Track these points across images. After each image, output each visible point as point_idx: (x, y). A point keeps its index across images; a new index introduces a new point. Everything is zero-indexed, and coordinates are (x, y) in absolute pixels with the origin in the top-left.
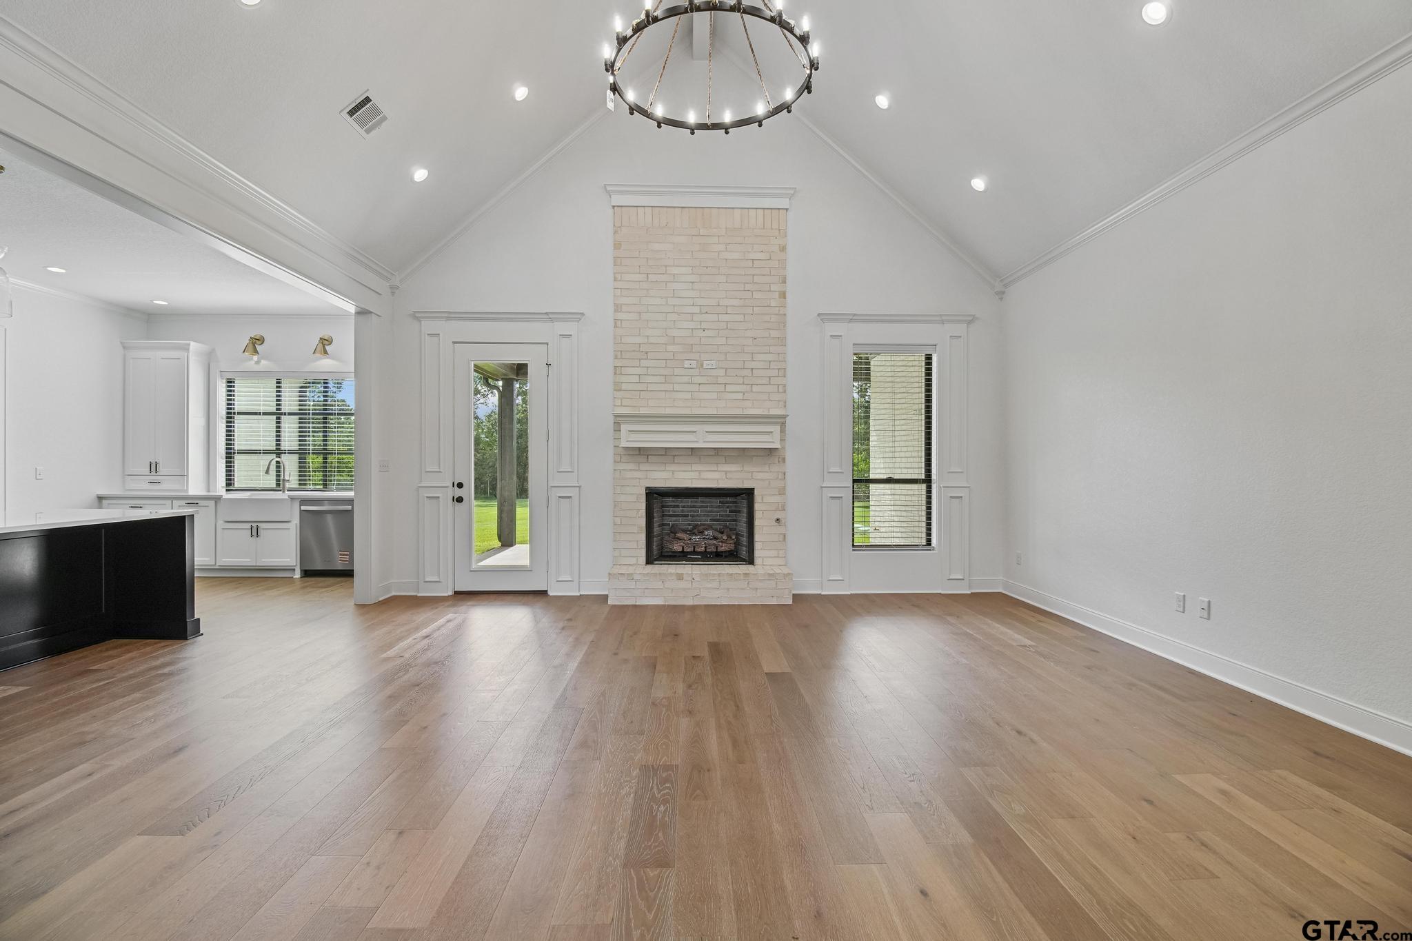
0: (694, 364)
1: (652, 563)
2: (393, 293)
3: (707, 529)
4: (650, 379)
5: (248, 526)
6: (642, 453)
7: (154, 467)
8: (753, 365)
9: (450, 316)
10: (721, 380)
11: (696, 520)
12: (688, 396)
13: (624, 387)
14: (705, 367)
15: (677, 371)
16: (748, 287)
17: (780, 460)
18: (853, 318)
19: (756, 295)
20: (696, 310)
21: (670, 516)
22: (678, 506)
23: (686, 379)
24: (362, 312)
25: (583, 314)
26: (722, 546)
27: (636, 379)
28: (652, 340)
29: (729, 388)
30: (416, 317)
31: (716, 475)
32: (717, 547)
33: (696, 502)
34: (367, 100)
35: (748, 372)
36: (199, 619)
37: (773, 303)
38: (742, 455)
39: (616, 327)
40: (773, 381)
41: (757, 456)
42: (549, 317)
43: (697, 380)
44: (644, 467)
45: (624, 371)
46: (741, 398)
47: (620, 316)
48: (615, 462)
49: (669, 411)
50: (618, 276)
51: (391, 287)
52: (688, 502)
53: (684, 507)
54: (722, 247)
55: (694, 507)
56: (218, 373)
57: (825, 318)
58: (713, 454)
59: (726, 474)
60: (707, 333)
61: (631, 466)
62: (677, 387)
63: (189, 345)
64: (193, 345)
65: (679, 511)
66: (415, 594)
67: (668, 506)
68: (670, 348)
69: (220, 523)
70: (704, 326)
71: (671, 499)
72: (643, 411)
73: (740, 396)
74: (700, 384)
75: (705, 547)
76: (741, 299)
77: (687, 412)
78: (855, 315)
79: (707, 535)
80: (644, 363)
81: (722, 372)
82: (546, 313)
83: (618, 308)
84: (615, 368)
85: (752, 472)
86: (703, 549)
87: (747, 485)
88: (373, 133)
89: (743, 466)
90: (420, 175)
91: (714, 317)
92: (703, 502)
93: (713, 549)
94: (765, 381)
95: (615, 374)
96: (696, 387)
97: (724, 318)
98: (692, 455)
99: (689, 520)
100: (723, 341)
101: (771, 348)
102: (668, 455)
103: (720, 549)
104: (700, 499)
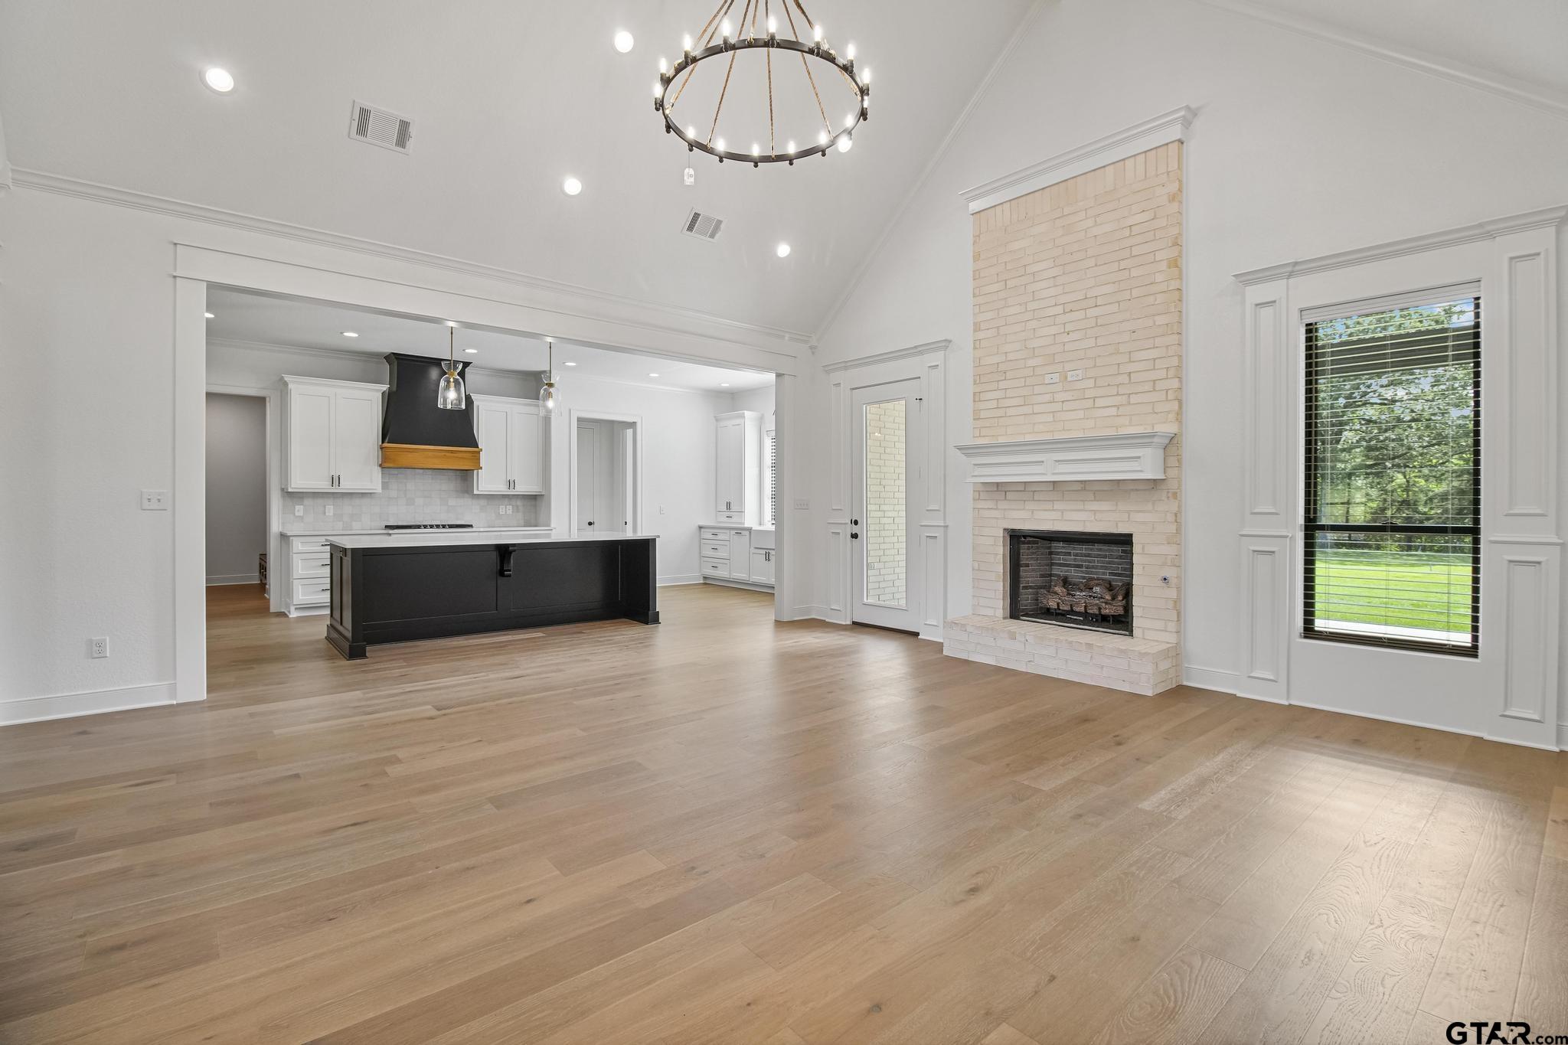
0: (1056, 377)
1: (1017, 618)
2: (813, 353)
3: (1097, 585)
4: (1008, 403)
5: (764, 552)
6: (999, 489)
7: (729, 505)
8: (1131, 367)
9: (846, 366)
10: (1089, 394)
11: (1092, 573)
12: (1050, 418)
13: (983, 415)
14: (1069, 379)
15: (1037, 389)
16: (1123, 265)
17: (1170, 495)
18: (1293, 270)
19: (1134, 273)
20: (1059, 310)
21: (1060, 565)
22: (1069, 554)
23: (1048, 397)
24: (778, 375)
25: (950, 341)
26: (1106, 609)
27: (994, 404)
28: (1011, 357)
29: (1100, 402)
30: (828, 369)
31: (1082, 516)
32: (1100, 609)
33: (1091, 550)
34: (696, 216)
35: (1124, 379)
36: (658, 612)
37: (1159, 278)
38: (1117, 488)
39: (975, 348)
40: (1160, 385)
41: (1137, 490)
42: (918, 351)
43: (1060, 397)
44: (1002, 505)
45: (984, 396)
46: (1115, 414)
47: (981, 335)
48: (974, 500)
49: (1029, 438)
50: (977, 291)
51: (811, 348)
52: (1081, 549)
53: (1077, 555)
54: (1090, 223)
55: (1089, 555)
56: (765, 433)
57: (1247, 279)
58: (1080, 488)
59: (1095, 514)
60: (1073, 337)
61: (990, 504)
62: (1037, 409)
63: (744, 413)
64: (747, 413)
65: (1070, 560)
66: (823, 619)
67: (1058, 553)
68: (1031, 363)
69: (752, 548)
70: (1069, 327)
71: (1061, 544)
72: (1001, 440)
73: (1113, 411)
74: (1063, 402)
75: (1085, 607)
76: (1114, 283)
77: (1048, 437)
78: (1296, 264)
79: (1095, 593)
80: (1002, 385)
81: (1091, 383)
82: (916, 347)
83: (977, 328)
84: (975, 394)
85: (1129, 512)
86: (1082, 609)
87: (1122, 529)
88: (717, 236)
89: (1117, 505)
90: (783, 250)
91: (1080, 315)
92: (1100, 550)
93: (1094, 610)
94: (1148, 387)
95: (974, 401)
96: (1057, 407)
97: (1092, 312)
98: (1053, 490)
99: (1082, 571)
100: (1091, 342)
101: (1157, 340)
102: (1026, 490)
103: (1104, 612)
104: (1097, 546)
